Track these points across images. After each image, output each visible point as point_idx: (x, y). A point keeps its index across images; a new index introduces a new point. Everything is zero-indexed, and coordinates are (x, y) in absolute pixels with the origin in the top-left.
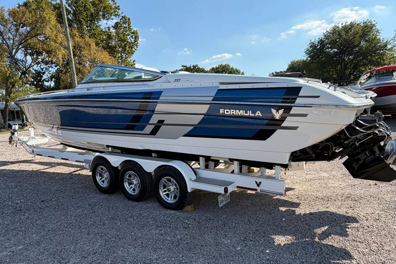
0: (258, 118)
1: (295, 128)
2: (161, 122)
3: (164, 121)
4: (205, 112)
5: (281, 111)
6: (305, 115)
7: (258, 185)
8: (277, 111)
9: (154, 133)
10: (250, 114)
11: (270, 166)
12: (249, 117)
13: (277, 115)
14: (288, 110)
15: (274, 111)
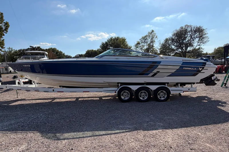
0: (195, 70)
1: (204, 73)
2: (158, 72)
3: (159, 71)
4: (178, 68)
5: (202, 68)
6: (207, 69)
7: (189, 90)
8: (201, 68)
9: (153, 76)
10: (193, 69)
11: (194, 83)
12: (192, 70)
13: (200, 69)
14: (203, 68)
15: (200, 68)
